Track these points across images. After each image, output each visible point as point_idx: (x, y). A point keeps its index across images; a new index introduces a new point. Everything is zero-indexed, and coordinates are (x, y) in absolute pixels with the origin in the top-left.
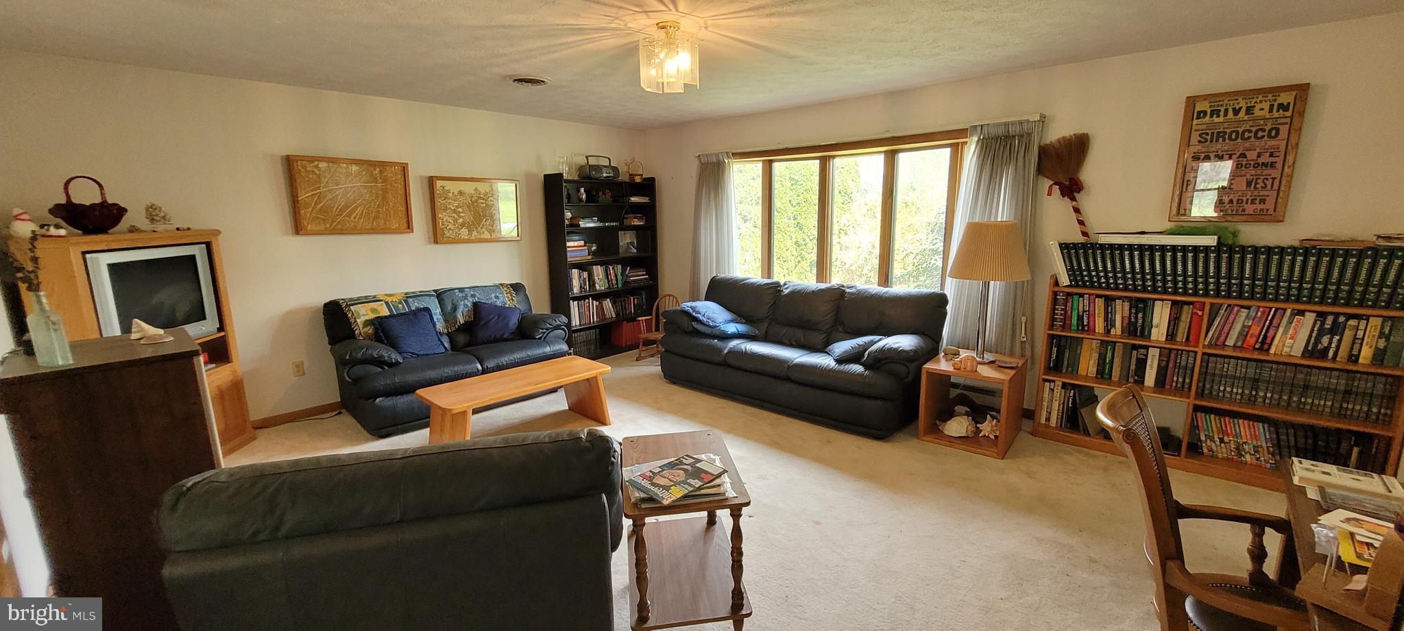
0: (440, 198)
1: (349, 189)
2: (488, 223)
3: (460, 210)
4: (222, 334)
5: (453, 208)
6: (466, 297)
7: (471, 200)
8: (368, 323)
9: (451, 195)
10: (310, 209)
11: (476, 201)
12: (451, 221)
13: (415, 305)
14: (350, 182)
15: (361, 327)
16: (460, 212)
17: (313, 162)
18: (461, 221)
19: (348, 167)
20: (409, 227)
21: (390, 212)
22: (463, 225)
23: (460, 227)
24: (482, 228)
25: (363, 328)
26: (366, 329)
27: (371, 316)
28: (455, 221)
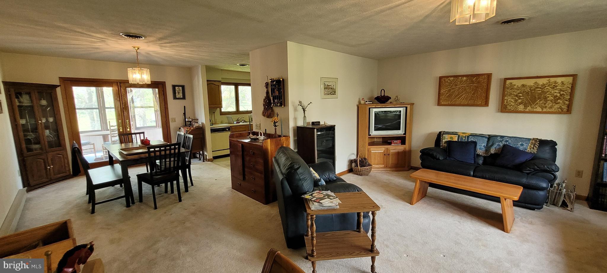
0: (508, 89)
1: (461, 87)
2: (541, 102)
3: (521, 95)
4: (405, 135)
5: (515, 94)
6: (501, 141)
7: (530, 89)
8: (446, 142)
9: (516, 87)
10: (444, 96)
11: (534, 90)
12: (513, 101)
13: (471, 139)
14: (461, 84)
15: (443, 143)
16: (520, 96)
17: (448, 78)
18: (520, 101)
19: (462, 78)
20: (486, 104)
21: (478, 97)
22: (520, 103)
23: (519, 104)
24: (536, 105)
25: (444, 144)
26: (445, 144)
27: (449, 140)
28: (516, 101)
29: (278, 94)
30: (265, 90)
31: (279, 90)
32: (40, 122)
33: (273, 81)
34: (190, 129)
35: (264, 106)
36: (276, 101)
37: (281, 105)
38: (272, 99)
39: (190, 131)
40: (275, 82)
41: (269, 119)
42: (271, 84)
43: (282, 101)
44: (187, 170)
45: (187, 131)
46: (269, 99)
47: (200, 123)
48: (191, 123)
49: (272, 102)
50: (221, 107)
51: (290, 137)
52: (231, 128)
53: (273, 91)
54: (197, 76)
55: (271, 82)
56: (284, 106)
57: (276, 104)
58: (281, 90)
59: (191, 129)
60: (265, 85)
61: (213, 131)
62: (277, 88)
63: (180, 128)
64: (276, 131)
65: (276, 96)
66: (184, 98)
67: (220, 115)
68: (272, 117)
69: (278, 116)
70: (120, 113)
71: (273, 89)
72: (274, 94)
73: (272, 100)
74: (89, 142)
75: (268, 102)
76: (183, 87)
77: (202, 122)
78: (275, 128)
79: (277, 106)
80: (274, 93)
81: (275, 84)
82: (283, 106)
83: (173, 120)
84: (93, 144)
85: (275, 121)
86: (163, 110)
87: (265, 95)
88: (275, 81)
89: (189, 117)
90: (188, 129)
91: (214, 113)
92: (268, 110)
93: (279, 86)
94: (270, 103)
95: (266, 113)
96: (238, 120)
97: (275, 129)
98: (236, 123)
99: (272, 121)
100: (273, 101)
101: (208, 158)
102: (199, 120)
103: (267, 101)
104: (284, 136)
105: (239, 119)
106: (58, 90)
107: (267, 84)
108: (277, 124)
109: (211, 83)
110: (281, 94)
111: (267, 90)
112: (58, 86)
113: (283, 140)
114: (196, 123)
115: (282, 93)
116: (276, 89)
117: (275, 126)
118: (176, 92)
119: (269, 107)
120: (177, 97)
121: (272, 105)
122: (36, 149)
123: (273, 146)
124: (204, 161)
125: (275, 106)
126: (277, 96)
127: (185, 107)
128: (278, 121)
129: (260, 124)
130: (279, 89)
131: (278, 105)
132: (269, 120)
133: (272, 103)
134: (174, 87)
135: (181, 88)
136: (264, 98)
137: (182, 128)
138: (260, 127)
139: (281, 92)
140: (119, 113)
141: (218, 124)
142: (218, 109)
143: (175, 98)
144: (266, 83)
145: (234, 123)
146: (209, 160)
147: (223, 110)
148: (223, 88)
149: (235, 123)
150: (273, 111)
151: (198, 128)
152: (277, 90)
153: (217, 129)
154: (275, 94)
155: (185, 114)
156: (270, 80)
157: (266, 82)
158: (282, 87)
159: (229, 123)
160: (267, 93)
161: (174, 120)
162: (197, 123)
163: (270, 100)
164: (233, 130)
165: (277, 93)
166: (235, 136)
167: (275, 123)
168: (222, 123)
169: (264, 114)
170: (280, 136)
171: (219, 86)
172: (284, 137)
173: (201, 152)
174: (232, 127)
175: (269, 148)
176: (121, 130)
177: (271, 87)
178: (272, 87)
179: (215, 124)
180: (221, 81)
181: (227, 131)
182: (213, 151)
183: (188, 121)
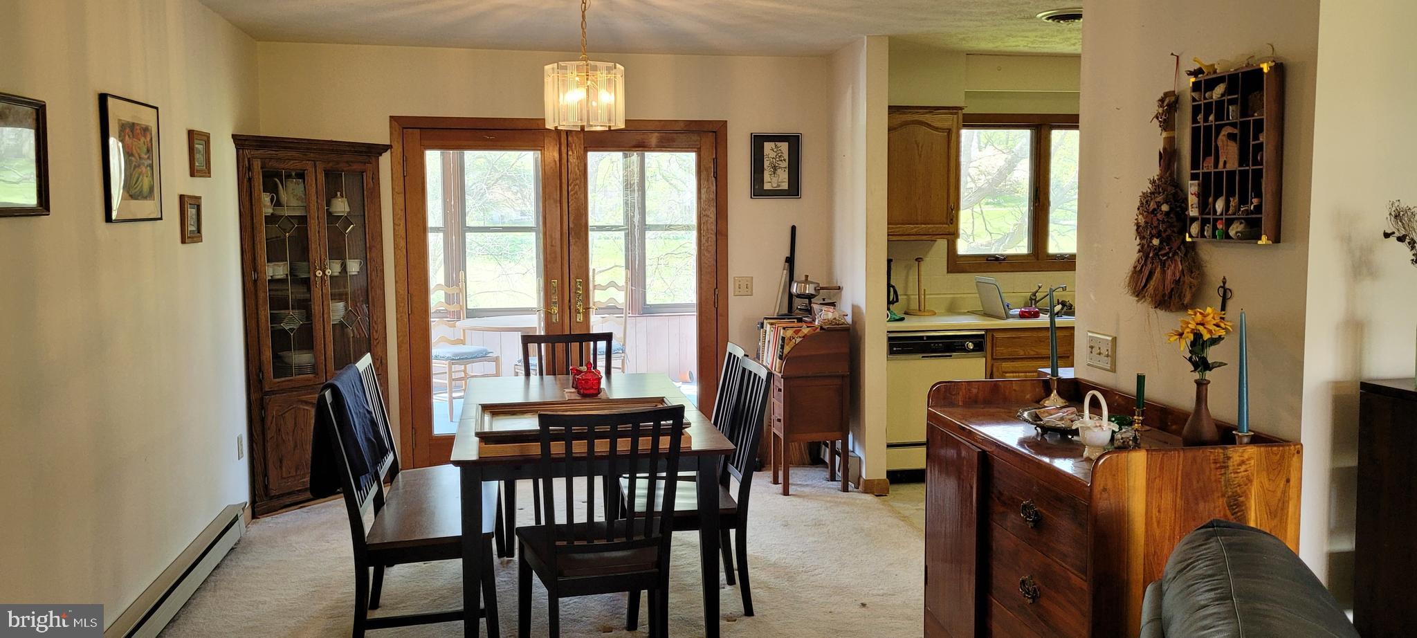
29: (1233, 165)
30: (1157, 138)
31: (1246, 137)
32: (319, 273)
33: (1211, 84)
34: (797, 332)
35: (1142, 238)
36: (1220, 205)
37: (1252, 232)
38: (1198, 195)
39: (798, 340)
40: (1219, 90)
41: (1168, 313)
42: (1194, 100)
43: (1258, 209)
44: (733, 532)
45: (783, 339)
46: (1175, 195)
47: (846, 307)
48: (810, 303)
49: (1193, 212)
50: (953, 235)
51: (1299, 452)
52: (989, 339)
53: (1203, 143)
54: (850, 88)
55: (1196, 87)
56: (1277, 239)
57: (1215, 228)
58: (1256, 138)
59: (800, 334)
60: (1155, 109)
61: (901, 346)
62: (1233, 125)
63: (762, 325)
64: (1201, 398)
65: (1219, 175)
66: (794, 190)
67: (948, 272)
68: (1184, 308)
69: (1230, 304)
70: (558, 250)
71: (1208, 129)
72: (1208, 166)
73: (1192, 200)
74: (485, 350)
75: (1167, 214)
76: (794, 142)
77: (855, 303)
78: (1197, 376)
79: (1228, 237)
80: (1207, 153)
81: (1220, 103)
82: (1264, 240)
83: (744, 286)
84: (496, 360)
85: (1198, 336)
86: (707, 241)
87: (1154, 171)
88: (1219, 80)
89: (807, 276)
90: (790, 333)
91: (919, 260)
92: (1163, 264)
93: (1244, 112)
94: (1180, 220)
95: (1152, 283)
96: (1033, 299)
97: (1201, 385)
98: (1022, 316)
99: (1181, 335)
100: (1204, 206)
101: (864, 476)
102: (844, 292)
103: (1159, 205)
104: (1258, 439)
105: (1039, 295)
106: (385, 160)
107: (1170, 106)
108: (1212, 354)
109: (916, 117)
110: (1256, 162)
111: (1170, 142)
112: (384, 148)
113: (1243, 462)
114: (824, 308)
115: (1267, 154)
116: (1225, 131)
117: (1202, 365)
118: (766, 164)
119: (1175, 246)
120: (767, 186)
121: (1195, 229)
122: (301, 369)
123: (1167, 499)
124: (845, 489)
125: (1214, 236)
126: (1231, 174)
127: (794, 229)
128: (1223, 333)
129: (1115, 339)
130: (1244, 126)
131: (1232, 233)
132: (1169, 321)
133: (1194, 219)
134: (758, 141)
135: (784, 146)
136: (1147, 187)
137: (768, 326)
138: (1113, 356)
139: (1259, 147)
140: (555, 252)
141: (934, 314)
142: (942, 244)
143: (758, 190)
144: (1162, 100)
145: (1008, 317)
146: (870, 488)
147: (964, 247)
148: (970, 139)
149: (1013, 317)
150: (1194, 265)
151: (829, 330)
152: (1231, 137)
153: (921, 338)
154: (1216, 165)
155: (790, 261)
156: (1193, 79)
157: (1166, 95)
158: (1266, 114)
159: (987, 314)
160: (1169, 156)
161: (747, 287)
162: (833, 304)
163: (1178, 201)
164: (1001, 350)
165: (1229, 157)
166: (960, 398)
167: (1198, 344)
168: (952, 310)
169: (1140, 284)
170: (1226, 435)
171: (949, 131)
172: (1252, 450)
173: (839, 444)
174: (997, 335)
175: (1137, 505)
176: (556, 318)
177: (1194, 120)
178: (1200, 117)
179: (920, 311)
180: (961, 108)
181: (966, 350)
182: (889, 446)
183: (799, 296)
